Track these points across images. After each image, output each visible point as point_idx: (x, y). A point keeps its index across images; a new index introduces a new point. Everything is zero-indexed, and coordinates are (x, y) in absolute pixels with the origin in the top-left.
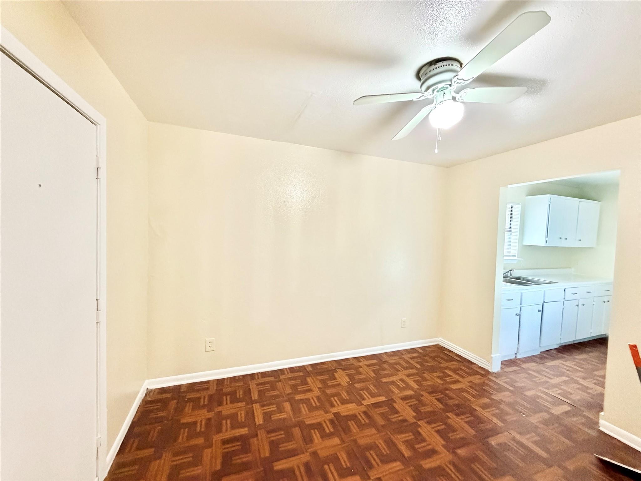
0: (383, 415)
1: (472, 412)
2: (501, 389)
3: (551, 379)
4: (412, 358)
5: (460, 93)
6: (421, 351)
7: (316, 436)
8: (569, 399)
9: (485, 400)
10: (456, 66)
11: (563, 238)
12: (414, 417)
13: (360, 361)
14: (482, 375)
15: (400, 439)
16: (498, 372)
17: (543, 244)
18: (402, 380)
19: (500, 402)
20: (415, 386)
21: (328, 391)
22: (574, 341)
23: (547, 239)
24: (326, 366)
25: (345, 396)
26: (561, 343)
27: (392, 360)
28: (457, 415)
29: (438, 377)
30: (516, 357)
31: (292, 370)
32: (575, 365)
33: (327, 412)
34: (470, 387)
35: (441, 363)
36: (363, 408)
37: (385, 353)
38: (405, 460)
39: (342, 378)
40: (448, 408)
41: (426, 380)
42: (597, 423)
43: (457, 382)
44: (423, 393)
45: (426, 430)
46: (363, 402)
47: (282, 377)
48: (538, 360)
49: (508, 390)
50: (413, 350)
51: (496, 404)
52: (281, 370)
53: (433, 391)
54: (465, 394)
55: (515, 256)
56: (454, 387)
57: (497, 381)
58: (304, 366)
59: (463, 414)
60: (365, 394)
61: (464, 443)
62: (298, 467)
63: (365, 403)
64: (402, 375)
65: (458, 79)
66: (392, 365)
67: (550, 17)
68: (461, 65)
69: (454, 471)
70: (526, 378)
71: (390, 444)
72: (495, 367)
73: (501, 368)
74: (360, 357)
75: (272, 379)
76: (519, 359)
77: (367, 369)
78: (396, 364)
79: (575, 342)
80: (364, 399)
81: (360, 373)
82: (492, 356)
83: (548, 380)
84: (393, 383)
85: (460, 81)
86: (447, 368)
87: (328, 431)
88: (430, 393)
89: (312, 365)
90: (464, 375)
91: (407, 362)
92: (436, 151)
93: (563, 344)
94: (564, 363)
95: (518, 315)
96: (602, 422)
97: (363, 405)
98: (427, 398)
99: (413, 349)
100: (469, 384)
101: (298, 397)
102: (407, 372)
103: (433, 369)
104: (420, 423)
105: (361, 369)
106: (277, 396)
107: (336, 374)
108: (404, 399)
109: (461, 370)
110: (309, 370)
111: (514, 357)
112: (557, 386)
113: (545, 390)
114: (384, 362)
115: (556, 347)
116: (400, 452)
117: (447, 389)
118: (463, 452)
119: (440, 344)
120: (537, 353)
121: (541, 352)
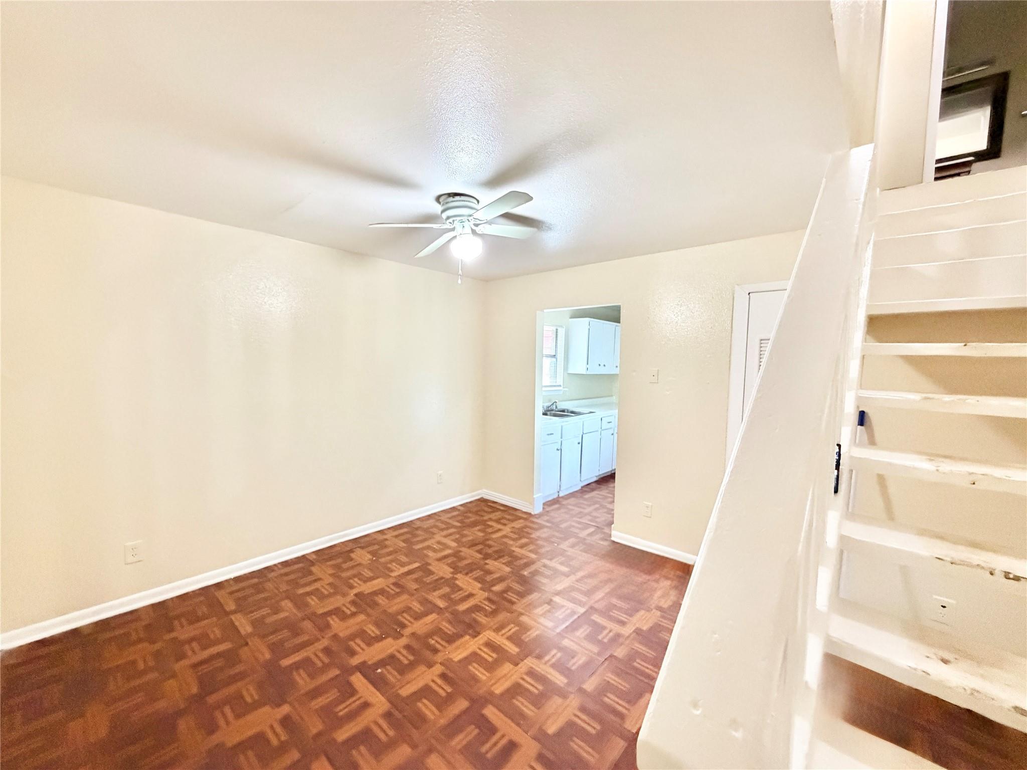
0: (416, 580)
1: (511, 554)
2: (540, 528)
3: (585, 508)
4: (450, 518)
5: (479, 226)
6: (462, 508)
7: (334, 622)
8: (596, 522)
9: (524, 541)
10: (475, 204)
11: (602, 365)
12: (451, 573)
13: (386, 534)
14: (525, 519)
15: (436, 595)
16: (540, 513)
17: (585, 372)
18: (439, 543)
19: (537, 539)
20: (454, 544)
21: (344, 575)
22: (611, 471)
23: (588, 366)
24: (338, 549)
25: (367, 573)
26: (600, 475)
27: (426, 525)
28: (496, 559)
29: (479, 530)
30: (559, 495)
31: (285, 564)
32: (608, 493)
33: (345, 596)
34: (512, 532)
35: (483, 516)
36: (392, 580)
37: (418, 519)
38: (440, 611)
39: (362, 556)
40: (487, 556)
41: (466, 536)
42: (610, 536)
43: (498, 531)
44: (462, 549)
45: (463, 580)
47: (270, 575)
48: (579, 495)
49: (547, 527)
50: (454, 509)
51: (532, 541)
52: (268, 569)
53: (473, 545)
54: (505, 540)
55: (560, 386)
56: (494, 536)
57: (539, 521)
58: (304, 556)
59: (500, 557)
60: (393, 566)
61: (501, 579)
62: (316, 654)
63: (394, 574)
64: (438, 537)
65: (474, 218)
66: (426, 530)
67: (532, 198)
68: (478, 202)
69: (487, 604)
70: (563, 513)
71: (424, 602)
72: (537, 509)
73: (543, 508)
74: (384, 529)
75: (256, 580)
76: (561, 497)
77: (396, 540)
78: (432, 527)
80: (392, 571)
81: (387, 547)
82: (534, 496)
83: (582, 510)
84: (429, 547)
86: (490, 519)
87: (349, 612)
88: (470, 547)
89: (317, 552)
90: (507, 522)
91: (443, 522)
92: (459, 281)
93: (602, 476)
95: (559, 450)
96: (613, 533)
97: (390, 576)
98: (465, 551)
101: (301, 591)
102: (445, 533)
103: (474, 524)
104: (459, 576)
105: (387, 543)
106: (268, 598)
107: (352, 555)
108: (439, 560)
109: (503, 518)
110: (314, 559)
111: (557, 496)
112: (589, 514)
113: (579, 520)
114: (417, 529)
115: (595, 479)
116: (435, 606)
117: (488, 540)
118: (497, 588)
119: (484, 497)
120: (579, 488)
121: (582, 487)
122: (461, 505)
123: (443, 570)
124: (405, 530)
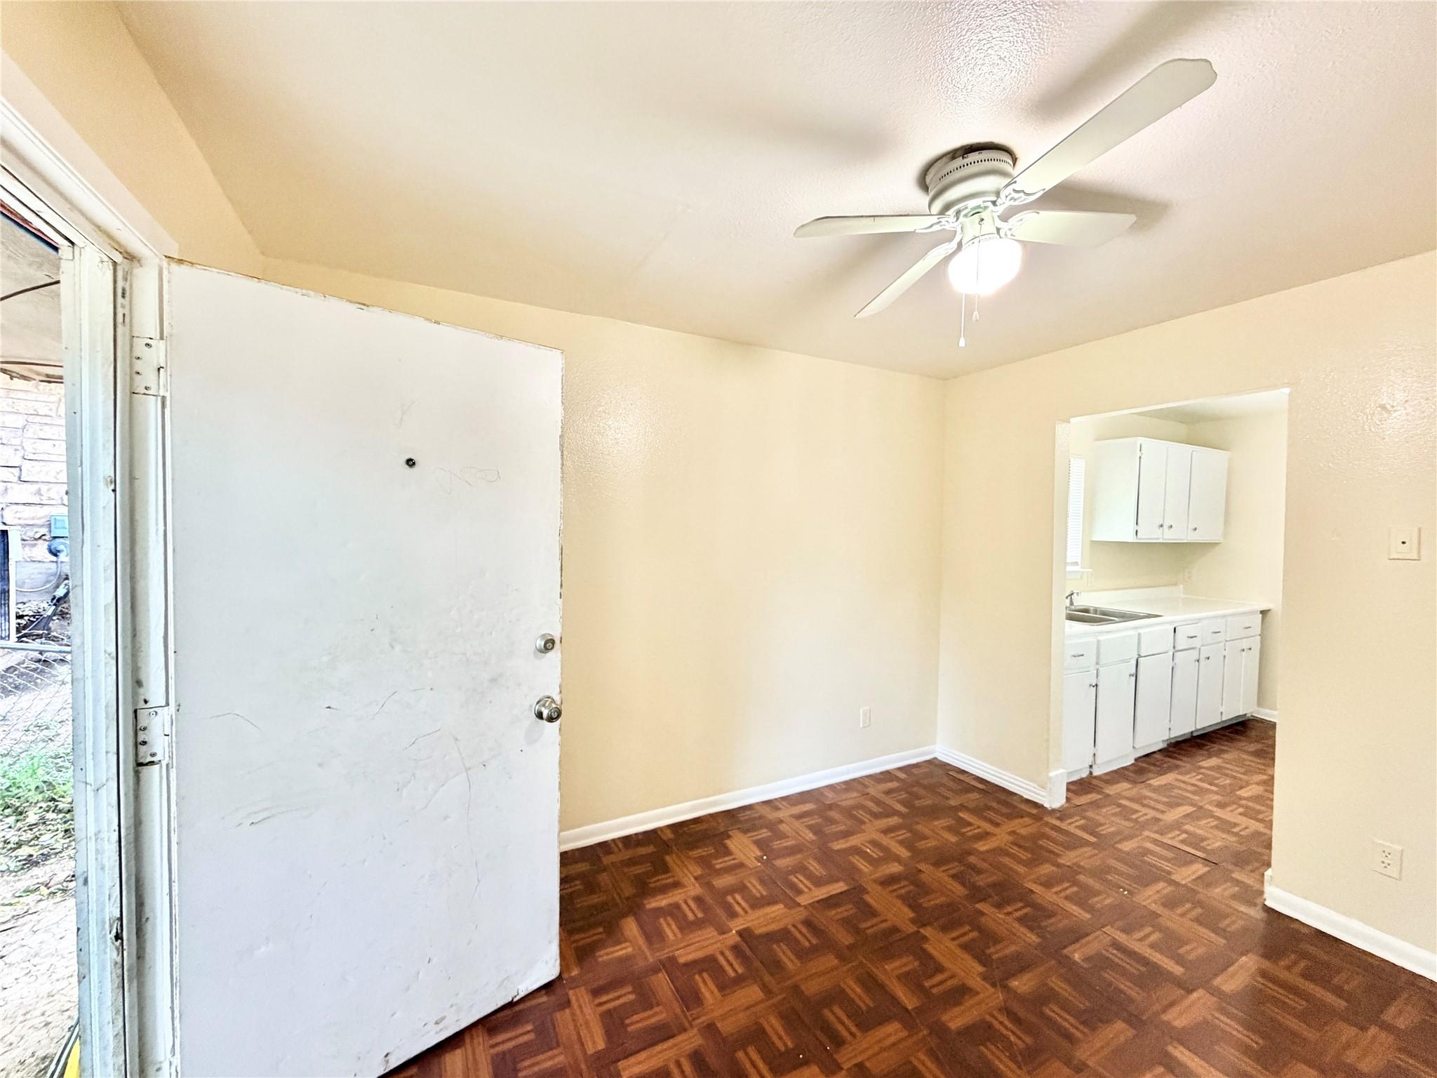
0: (846, 922)
1: (1026, 897)
2: (1074, 843)
3: (1163, 812)
4: (886, 793)
5: (1010, 220)
6: (902, 776)
7: (708, 990)
8: (1204, 850)
9: (1047, 869)
10: (1005, 164)
11: (1167, 525)
12: (913, 921)
13: (778, 809)
14: (1033, 817)
15: (891, 971)
16: (1062, 806)
17: (1130, 538)
18: (874, 843)
19: (1075, 870)
20: (904, 853)
21: (719, 883)
22: (1192, 732)
23: (1137, 528)
24: (704, 826)
26: (1168, 738)
27: (845, 801)
28: (999, 906)
29: (947, 829)
30: (1091, 773)
31: (627, 840)
32: (1200, 780)
33: (723, 931)
34: (1014, 843)
35: (947, 798)
36: (800, 914)
37: (831, 787)
38: (907, 1018)
39: (745, 850)
40: (977, 894)
41: (922, 836)
43: (985, 836)
44: (922, 867)
45: (941, 945)
46: (799, 899)
47: (607, 860)
48: (1133, 776)
49: (1088, 843)
50: (887, 776)
51: (1069, 875)
52: (603, 845)
53: (941, 859)
54: (1007, 861)
55: (1076, 564)
56: (982, 846)
57: (1064, 826)
58: (654, 831)
59: (1008, 902)
60: (800, 880)
61: (1021, 965)
62: (678, 1064)
63: (803, 900)
64: (872, 831)
65: (1015, 191)
66: (849, 812)
67: (1217, 73)
68: (1014, 159)
69: (1010, 1025)
70: (1115, 814)
71: (871, 983)
72: (1054, 798)
73: (1067, 798)
74: (776, 799)
75: (585, 866)
76: (1095, 777)
77: (797, 824)
78: (855, 808)
79: (1195, 734)
80: (800, 892)
81: (783, 836)
82: (1052, 774)
83: (1159, 815)
84: (856, 851)
85: (1016, 196)
86: (962, 807)
87: (732, 974)
88: (937, 864)
90: (998, 819)
91: (878, 802)
93: (1172, 741)
94: (1180, 777)
95: (1092, 686)
96: (1269, 890)
97: (799, 905)
98: (933, 875)
99: (888, 772)
100: (1011, 838)
101: (652, 903)
102: (882, 824)
103: (934, 813)
104: (929, 931)
105: (782, 827)
106: (602, 907)
107: (729, 843)
108: (885, 882)
109: (989, 808)
110: (670, 840)
111: (1087, 773)
112: (1177, 825)
113: (1157, 836)
114: (830, 807)
115: (1161, 746)
116: (894, 1000)
117: (969, 853)
118: (1022, 984)
119: (939, 758)
120: (1130, 761)
121: (1136, 760)
122: (900, 769)
123: (898, 914)
124: (809, 807)
